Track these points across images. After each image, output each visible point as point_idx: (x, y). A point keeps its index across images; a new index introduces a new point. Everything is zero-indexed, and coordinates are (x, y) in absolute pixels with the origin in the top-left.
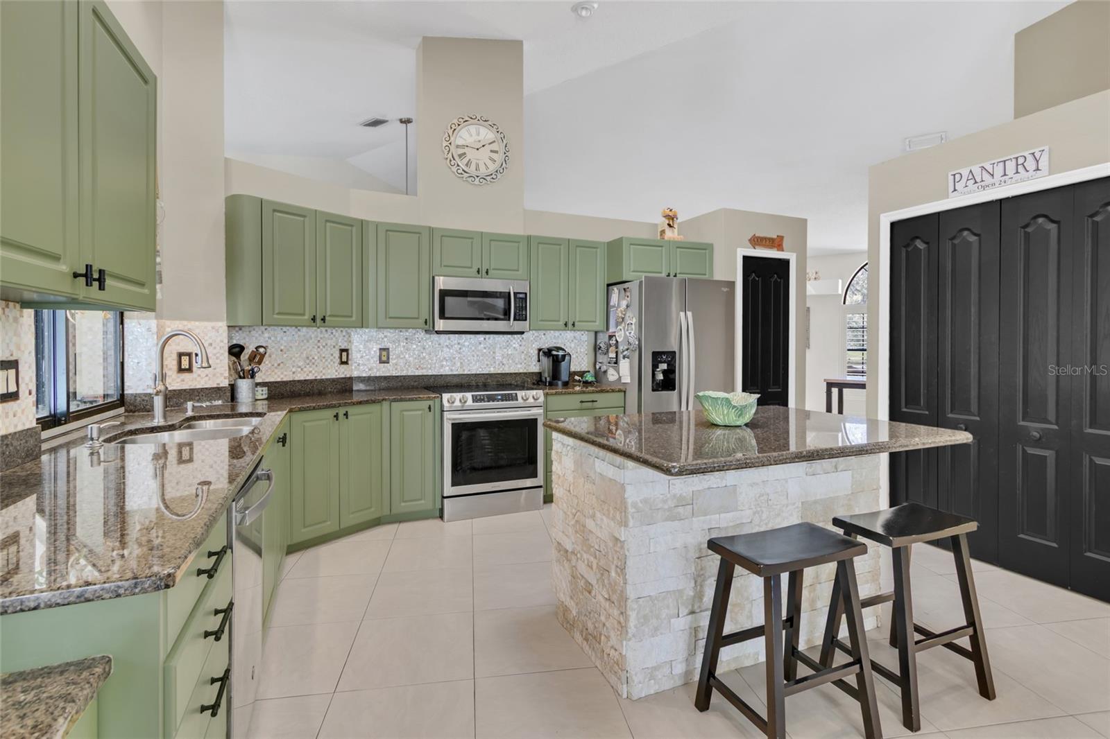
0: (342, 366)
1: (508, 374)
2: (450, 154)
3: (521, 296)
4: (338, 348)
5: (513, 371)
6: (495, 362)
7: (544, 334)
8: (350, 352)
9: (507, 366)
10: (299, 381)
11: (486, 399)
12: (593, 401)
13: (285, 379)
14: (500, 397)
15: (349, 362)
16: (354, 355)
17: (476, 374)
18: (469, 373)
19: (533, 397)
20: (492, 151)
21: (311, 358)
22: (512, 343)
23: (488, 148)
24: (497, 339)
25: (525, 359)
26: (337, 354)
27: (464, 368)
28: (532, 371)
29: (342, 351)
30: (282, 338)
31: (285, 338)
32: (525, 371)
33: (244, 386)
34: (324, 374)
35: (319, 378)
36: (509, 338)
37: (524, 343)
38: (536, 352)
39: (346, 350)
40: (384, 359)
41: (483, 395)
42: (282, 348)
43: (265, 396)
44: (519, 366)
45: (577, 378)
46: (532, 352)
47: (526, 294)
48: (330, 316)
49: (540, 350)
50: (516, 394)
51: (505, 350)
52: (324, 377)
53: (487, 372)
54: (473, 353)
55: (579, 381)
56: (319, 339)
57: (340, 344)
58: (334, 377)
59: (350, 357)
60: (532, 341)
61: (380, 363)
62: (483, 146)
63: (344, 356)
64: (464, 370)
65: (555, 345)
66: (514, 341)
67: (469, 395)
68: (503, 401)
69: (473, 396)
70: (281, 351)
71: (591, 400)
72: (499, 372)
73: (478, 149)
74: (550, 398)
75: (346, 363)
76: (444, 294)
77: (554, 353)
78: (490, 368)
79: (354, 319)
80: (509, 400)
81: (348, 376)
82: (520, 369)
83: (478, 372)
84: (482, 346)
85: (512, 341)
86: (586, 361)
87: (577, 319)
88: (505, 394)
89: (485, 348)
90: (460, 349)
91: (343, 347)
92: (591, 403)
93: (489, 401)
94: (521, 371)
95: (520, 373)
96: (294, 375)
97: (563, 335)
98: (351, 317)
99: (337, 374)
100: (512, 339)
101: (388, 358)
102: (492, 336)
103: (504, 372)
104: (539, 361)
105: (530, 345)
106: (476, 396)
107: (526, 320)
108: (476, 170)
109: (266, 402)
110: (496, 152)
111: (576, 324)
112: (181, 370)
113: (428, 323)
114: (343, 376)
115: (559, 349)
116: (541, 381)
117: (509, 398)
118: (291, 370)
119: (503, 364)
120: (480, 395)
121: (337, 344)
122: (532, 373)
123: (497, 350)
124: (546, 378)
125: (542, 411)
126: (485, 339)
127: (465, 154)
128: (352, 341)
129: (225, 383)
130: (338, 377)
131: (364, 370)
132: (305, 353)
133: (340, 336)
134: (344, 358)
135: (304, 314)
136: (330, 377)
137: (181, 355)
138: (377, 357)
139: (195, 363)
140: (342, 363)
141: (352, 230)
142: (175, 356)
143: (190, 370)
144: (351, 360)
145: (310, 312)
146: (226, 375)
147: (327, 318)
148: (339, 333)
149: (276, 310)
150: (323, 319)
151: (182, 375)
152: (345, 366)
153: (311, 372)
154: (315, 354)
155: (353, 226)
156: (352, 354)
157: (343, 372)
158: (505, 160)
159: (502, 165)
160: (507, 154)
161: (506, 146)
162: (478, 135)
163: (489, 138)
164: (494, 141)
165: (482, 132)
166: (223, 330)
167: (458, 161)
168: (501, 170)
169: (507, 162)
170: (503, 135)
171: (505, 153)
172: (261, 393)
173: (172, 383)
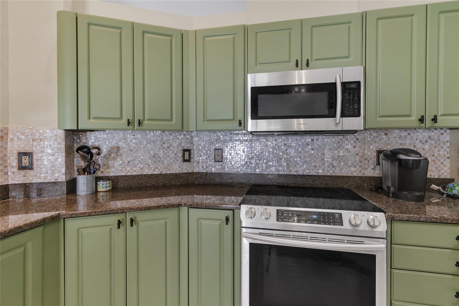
0: (185, 163)
1: (339, 176)
3: (353, 86)
4: (181, 149)
5: (345, 174)
6: (324, 164)
7: (386, 134)
8: (192, 152)
9: (338, 168)
10: (145, 175)
13: (134, 174)
14: (316, 217)
15: (192, 160)
16: (196, 157)
17: (302, 175)
18: (295, 173)
19: (368, 223)
21: (156, 157)
22: (343, 144)
24: (326, 140)
25: (361, 162)
26: (180, 154)
27: (291, 169)
28: (370, 175)
29: (185, 151)
30: (131, 141)
31: (134, 141)
32: (360, 175)
34: (168, 170)
35: (164, 173)
36: (341, 139)
37: (359, 144)
38: (375, 154)
39: (189, 151)
40: (218, 158)
42: (132, 148)
43: (108, 189)
44: (353, 169)
45: (434, 186)
46: (369, 154)
47: (359, 83)
48: (149, 120)
49: (379, 152)
50: (340, 214)
51: (336, 152)
52: (168, 172)
53: (315, 174)
54: (300, 154)
55: (438, 191)
56: (164, 141)
57: (183, 145)
58: (177, 172)
59: (192, 156)
60: (369, 142)
61: (215, 161)
63: (187, 155)
64: (291, 171)
65: (401, 147)
66: (346, 142)
67: (272, 210)
68: (319, 223)
69: (278, 211)
70: (131, 150)
72: (328, 174)
74: (397, 226)
75: (189, 161)
76: (257, 91)
77: (402, 157)
78: (318, 169)
79: (173, 122)
80: (329, 224)
81: (190, 171)
82: (354, 171)
83: (305, 174)
84: (310, 147)
85: (344, 142)
86: (448, 166)
87: (441, 112)
88: (324, 213)
89: (313, 149)
90: (287, 150)
91: (186, 148)
93: (300, 221)
94: (355, 174)
95: (355, 177)
96: (142, 171)
97: (412, 134)
98: (171, 121)
99: (180, 169)
100: (344, 140)
101: (221, 157)
102: (320, 137)
103: (334, 174)
104: (378, 164)
105: (366, 147)
106: (283, 212)
107: (359, 115)
109: (108, 194)
111: (439, 118)
112: (22, 168)
113: (242, 125)
114: (185, 171)
115: (408, 152)
116: (381, 188)
117: (329, 219)
118: (140, 167)
119: (333, 166)
121: (180, 145)
122: (370, 177)
123: (326, 151)
124: (388, 188)
125: (384, 246)
126: (312, 140)
128: (192, 143)
129: (63, 178)
130: (181, 172)
131: (203, 167)
132: (152, 152)
133: (182, 139)
134: (187, 157)
135: (121, 118)
136: (173, 172)
137: (21, 155)
138: (213, 156)
139: (35, 163)
140: (185, 161)
141: (171, 39)
142: (16, 156)
143: (30, 167)
144: (193, 158)
145: (127, 115)
146: (63, 170)
147: (146, 122)
148: (182, 136)
149: (92, 116)
150: (140, 123)
151: (23, 172)
152: (188, 163)
153: (157, 168)
154: (161, 153)
155: (171, 36)
156: (194, 154)
157: (186, 168)
166: (61, 133)
172: (103, 186)
173: (14, 178)
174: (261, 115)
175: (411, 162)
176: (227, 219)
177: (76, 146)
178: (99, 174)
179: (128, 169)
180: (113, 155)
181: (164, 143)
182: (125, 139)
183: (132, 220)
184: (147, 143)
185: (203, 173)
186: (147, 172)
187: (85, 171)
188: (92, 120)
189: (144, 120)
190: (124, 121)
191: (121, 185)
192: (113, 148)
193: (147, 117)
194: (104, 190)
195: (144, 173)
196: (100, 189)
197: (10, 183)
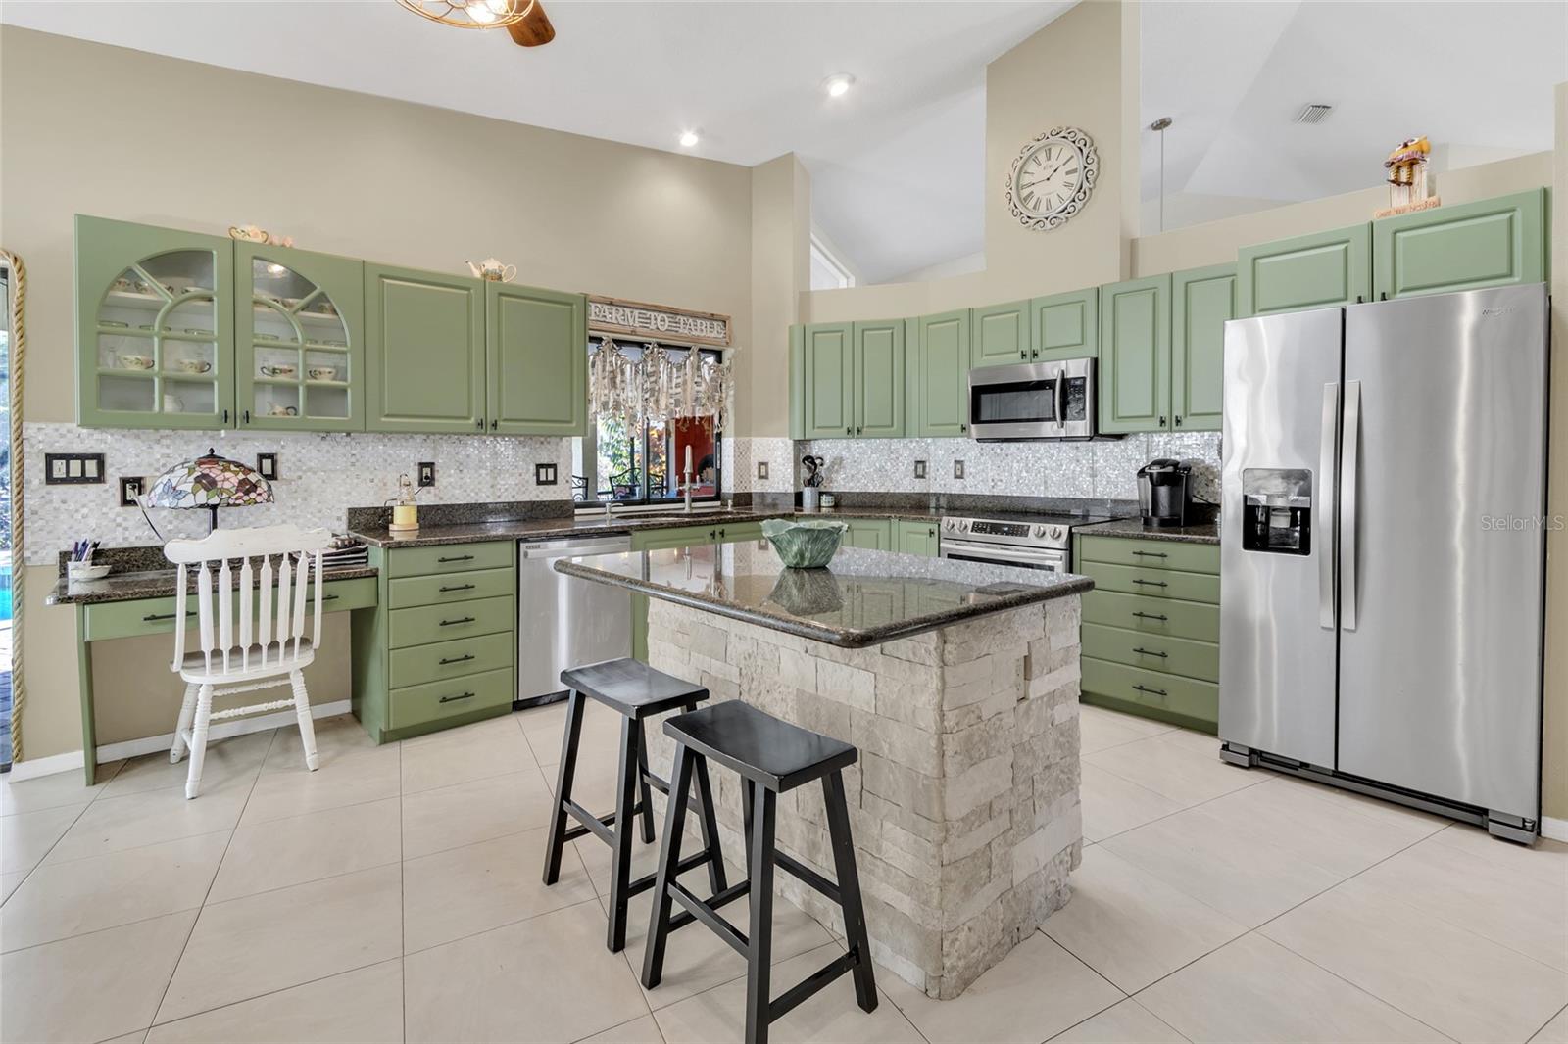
0: (918, 480)
2: (1012, 203)
3: (1078, 382)
4: (913, 460)
8: (927, 464)
10: (870, 493)
11: (988, 530)
12: (1162, 556)
13: (857, 490)
14: (1006, 529)
15: (927, 476)
16: (932, 470)
20: (1068, 173)
21: (883, 470)
23: (1063, 170)
26: (912, 468)
29: (918, 462)
30: (855, 450)
31: (858, 450)
33: (808, 493)
34: (897, 488)
35: (891, 491)
39: (923, 463)
40: (959, 473)
41: (987, 524)
42: (855, 459)
43: (831, 505)
47: (1084, 379)
48: (869, 427)
50: (1029, 527)
52: (897, 491)
56: (892, 450)
57: (915, 455)
58: (907, 491)
59: (927, 470)
61: (955, 478)
62: (1055, 171)
63: (920, 468)
67: (970, 521)
69: (974, 523)
70: (855, 462)
71: (1160, 553)
73: (1048, 179)
74: (1084, 539)
75: (923, 477)
79: (894, 428)
80: (1016, 534)
81: (925, 491)
88: (1017, 526)
91: (919, 460)
92: (1160, 558)
93: (990, 533)
96: (867, 487)
98: (892, 425)
99: (911, 488)
101: (962, 472)
106: (979, 523)
107: (1084, 418)
108: (1047, 209)
109: (831, 510)
110: (1075, 171)
112: (761, 477)
113: (967, 430)
114: (918, 491)
117: (1018, 531)
118: (864, 482)
120: (983, 523)
121: (911, 456)
124: (1145, 512)
127: (1032, 192)
128: (927, 452)
129: (791, 490)
130: (912, 491)
131: (940, 485)
132: (877, 465)
133: (914, 447)
134: (920, 471)
135: (841, 426)
136: (903, 491)
137: (761, 464)
138: (952, 471)
139: (770, 473)
140: (918, 476)
141: (892, 333)
142: (757, 465)
143: (766, 477)
144: (928, 473)
145: (847, 424)
146: (792, 481)
147: (865, 429)
148: (913, 443)
149: (817, 425)
150: (860, 431)
151: (762, 481)
152: (922, 480)
153: (883, 485)
154: (888, 466)
155: (893, 328)
156: (929, 467)
157: (919, 487)
158: (1087, 178)
159: (1081, 188)
160: (1089, 167)
161: (1088, 156)
162: (1049, 159)
163: (1067, 153)
164: (1072, 157)
165: (1054, 152)
166: (790, 443)
167: (1021, 208)
168: (1081, 195)
169: (1091, 179)
170: (1082, 142)
171: (1085, 168)
172: (826, 501)
173: (756, 487)
174: (983, 418)
175: (1155, 476)
176: (931, 533)
177: (802, 457)
178: (823, 487)
179: (852, 484)
180: (836, 467)
181: (892, 453)
182: (848, 447)
184: (872, 453)
185: (940, 494)
186: (871, 489)
187: (811, 482)
188: (816, 430)
189: (863, 427)
190: (845, 429)
191: (843, 503)
192: (836, 459)
193: (866, 425)
194: (827, 505)
195: (870, 491)
196: (823, 504)
197: (753, 491)
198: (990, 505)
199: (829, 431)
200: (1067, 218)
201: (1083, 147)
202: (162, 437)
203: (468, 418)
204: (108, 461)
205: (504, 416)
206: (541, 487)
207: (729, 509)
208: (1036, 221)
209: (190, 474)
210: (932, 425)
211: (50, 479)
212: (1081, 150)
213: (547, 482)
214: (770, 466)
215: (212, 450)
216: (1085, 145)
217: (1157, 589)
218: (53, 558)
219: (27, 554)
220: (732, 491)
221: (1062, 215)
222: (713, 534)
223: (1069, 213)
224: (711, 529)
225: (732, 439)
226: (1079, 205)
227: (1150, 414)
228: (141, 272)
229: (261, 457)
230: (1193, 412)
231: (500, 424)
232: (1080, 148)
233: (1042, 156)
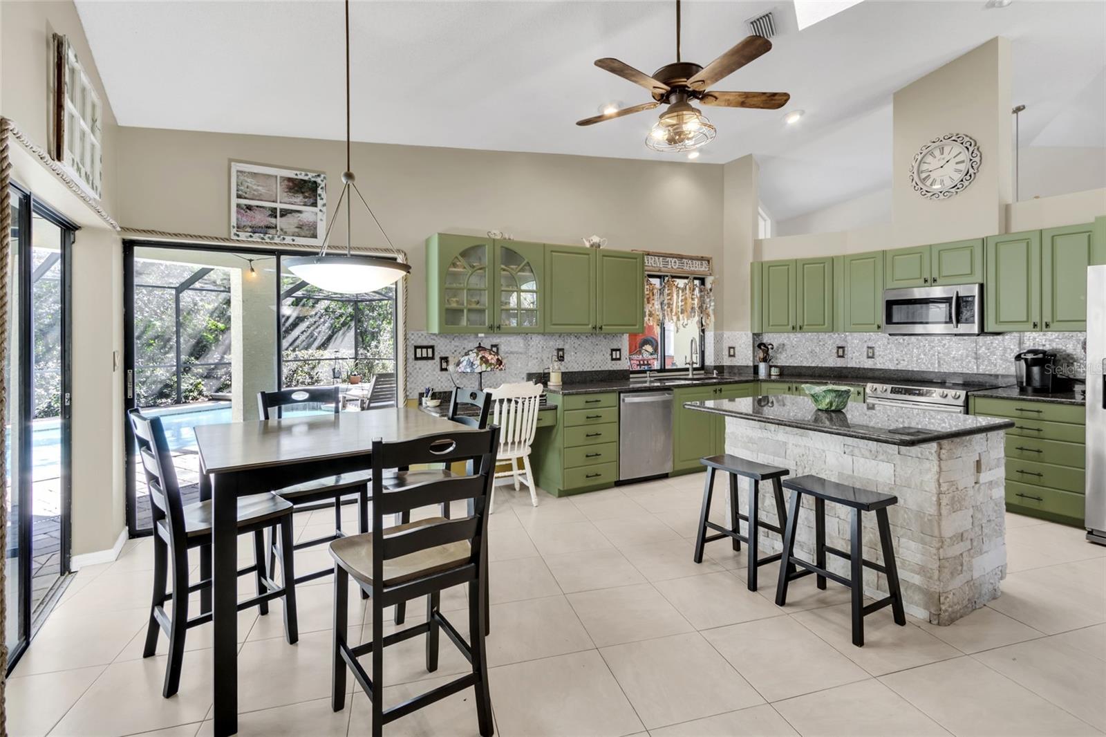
0: (839, 359)
2: (914, 182)
3: (969, 299)
4: (835, 346)
8: (846, 349)
10: (804, 367)
11: (903, 392)
12: (1038, 412)
13: (795, 365)
14: (916, 392)
15: (846, 356)
16: (849, 350)
20: (957, 163)
21: (814, 352)
23: (953, 162)
26: (835, 350)
29: (839, 348)
31: (796, 340)
33: (762, 367)
34: (824, 363)
35: (820, 365)
39: (843, 348)
40: (870, 355)
41: (902, 388)
42: (794, 345)
43: (778, 373)
47: (974, 297)
48: (807, 325)
52: (824, 366)
57: (837, 343)
58: (831, 366)
59: (846, 352)
61: (867, 358)
62: (947, 162)
63: (841, 351)
67: (889, 387)
68: (919, 395)
69: (892, 388)
70: (793, 347)
71: (1036, 410)
73: (942, 167)
75: (842, 357)
76: (891, 304)
79: (826, 326)
80: (927, 396)
81: (844, 366)
91: (840, 345)
92: (1037, 413)
93: (905, 394)
96: (802, 363)
98: (824, 324)
99: (834, 364)
101: (873, 354)
106: (895, 388)
107: (974, 322)
108: (941, 186)
109: (777, 377)
110: (963, 162)
112: (730, 356)
113: (881, 328)
114: (839, 366)
118: (800, 360)
120: (899, 388)
121: (835, 343)
124: (1021, 383)
127: (929, 175)
128: (846, 341)
129: (751, 364)
130: (835, 366)
131: (856, 362)
132: (810, 349)
133: (837, 337)
134: (841, 353)
135: (788, 325)
136: (828, 366)
137: (730, 348)
138: (865, 353)
139: (736, 353)
140: (839, 356)
141: (824, 266)
142: (727, 349)
144: (847, 354)
145: (792, 322)
146: (751, 359)
147: (805, 327)
148: (837, 335)
149: (771, 324)
150: (801, 328)
151: (731, 358)
152: (842, 359)
153: (814, 361)
154: (817, 350)
155: (824, 263)
156: (848, 351)
157: (840, 363)
158: (972, 167)
159: (968, 172)
160: (974, 159)
161: (973, 153)
162: (942, 154)
163: (955, 152)
164: (960, 153)
165: (947, 150)
166: (750, 335)
167: (921, 185)
168: (968, 177)
169: (975, 167)
170: (969, 143)
171: (971, 160)
172: (774, 371)
173: (727, 362)
174: (894, 321)
175: (1029, 360)
176: (859, 393)
177: (758, 343)
178: (771, 364)
179: (791, 361)
180: (780, 350)
181: (820, 341)
182: (789, 338)
183: (796, 388)
184: (806, 341)
185: (856, 368)
186: (805, 364)
187: (764, 360)
189: (803, 326)
190: (790, 326)
191: (785, 372)
192: (780, 345)
193: (805, 323)
194: (775, 374)
195: (804, 365)
196: (772, 373)
197: (725, 364)
198: (895, 376)
199: (779, 329)
200: (957, 192)
201: (969, 147)
202: (455, 337)
203: (588, 325)
204: (436, 349)
205: (605, 324)
206: (613, 362)
207: (715, 376)
208: (932, 194)
209: (477, 356)
210: (854, 324)
211: (416, 359)
212: (968, 149)
213: (616, 359)
214: (736, 349)
215: (480, 344)
216: (971, 145)
217: (1035, 433)
218: (416, 396)
219: (408, 394)
220: (713, 364)
221: (953, 190)
222: (715, 391)
223: (958, 188)
224: (714, 387)
225: (712, 333)
226: (966, 183)
227: (1025, 319)
228: (459, 257)
229: (492, 346)
230: (1058, 319)
231: (603, 327)
232: (966, 147)
233: (937, 153)
